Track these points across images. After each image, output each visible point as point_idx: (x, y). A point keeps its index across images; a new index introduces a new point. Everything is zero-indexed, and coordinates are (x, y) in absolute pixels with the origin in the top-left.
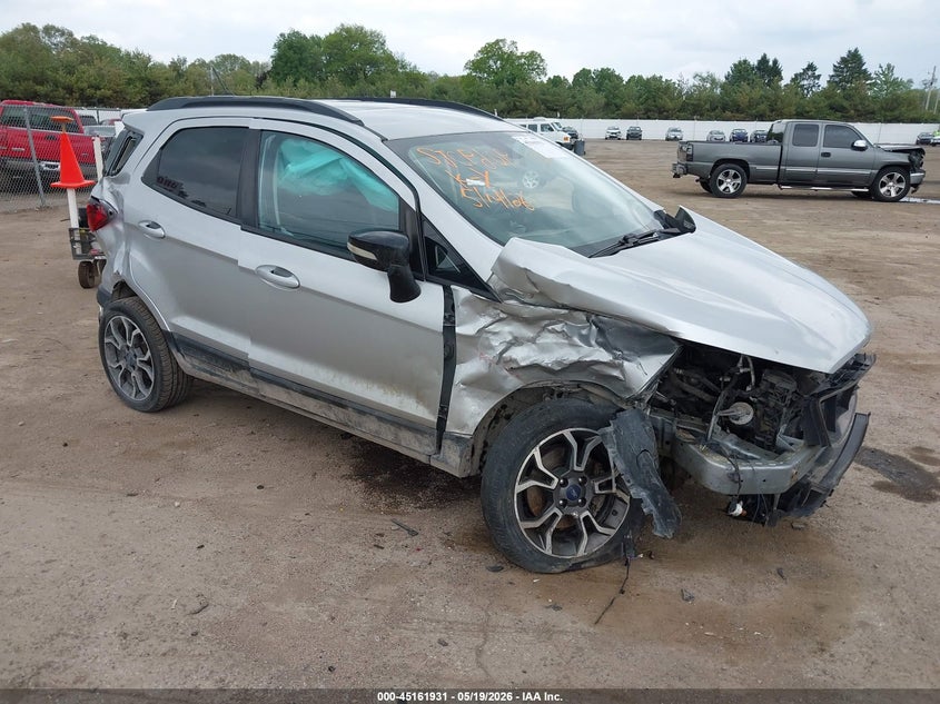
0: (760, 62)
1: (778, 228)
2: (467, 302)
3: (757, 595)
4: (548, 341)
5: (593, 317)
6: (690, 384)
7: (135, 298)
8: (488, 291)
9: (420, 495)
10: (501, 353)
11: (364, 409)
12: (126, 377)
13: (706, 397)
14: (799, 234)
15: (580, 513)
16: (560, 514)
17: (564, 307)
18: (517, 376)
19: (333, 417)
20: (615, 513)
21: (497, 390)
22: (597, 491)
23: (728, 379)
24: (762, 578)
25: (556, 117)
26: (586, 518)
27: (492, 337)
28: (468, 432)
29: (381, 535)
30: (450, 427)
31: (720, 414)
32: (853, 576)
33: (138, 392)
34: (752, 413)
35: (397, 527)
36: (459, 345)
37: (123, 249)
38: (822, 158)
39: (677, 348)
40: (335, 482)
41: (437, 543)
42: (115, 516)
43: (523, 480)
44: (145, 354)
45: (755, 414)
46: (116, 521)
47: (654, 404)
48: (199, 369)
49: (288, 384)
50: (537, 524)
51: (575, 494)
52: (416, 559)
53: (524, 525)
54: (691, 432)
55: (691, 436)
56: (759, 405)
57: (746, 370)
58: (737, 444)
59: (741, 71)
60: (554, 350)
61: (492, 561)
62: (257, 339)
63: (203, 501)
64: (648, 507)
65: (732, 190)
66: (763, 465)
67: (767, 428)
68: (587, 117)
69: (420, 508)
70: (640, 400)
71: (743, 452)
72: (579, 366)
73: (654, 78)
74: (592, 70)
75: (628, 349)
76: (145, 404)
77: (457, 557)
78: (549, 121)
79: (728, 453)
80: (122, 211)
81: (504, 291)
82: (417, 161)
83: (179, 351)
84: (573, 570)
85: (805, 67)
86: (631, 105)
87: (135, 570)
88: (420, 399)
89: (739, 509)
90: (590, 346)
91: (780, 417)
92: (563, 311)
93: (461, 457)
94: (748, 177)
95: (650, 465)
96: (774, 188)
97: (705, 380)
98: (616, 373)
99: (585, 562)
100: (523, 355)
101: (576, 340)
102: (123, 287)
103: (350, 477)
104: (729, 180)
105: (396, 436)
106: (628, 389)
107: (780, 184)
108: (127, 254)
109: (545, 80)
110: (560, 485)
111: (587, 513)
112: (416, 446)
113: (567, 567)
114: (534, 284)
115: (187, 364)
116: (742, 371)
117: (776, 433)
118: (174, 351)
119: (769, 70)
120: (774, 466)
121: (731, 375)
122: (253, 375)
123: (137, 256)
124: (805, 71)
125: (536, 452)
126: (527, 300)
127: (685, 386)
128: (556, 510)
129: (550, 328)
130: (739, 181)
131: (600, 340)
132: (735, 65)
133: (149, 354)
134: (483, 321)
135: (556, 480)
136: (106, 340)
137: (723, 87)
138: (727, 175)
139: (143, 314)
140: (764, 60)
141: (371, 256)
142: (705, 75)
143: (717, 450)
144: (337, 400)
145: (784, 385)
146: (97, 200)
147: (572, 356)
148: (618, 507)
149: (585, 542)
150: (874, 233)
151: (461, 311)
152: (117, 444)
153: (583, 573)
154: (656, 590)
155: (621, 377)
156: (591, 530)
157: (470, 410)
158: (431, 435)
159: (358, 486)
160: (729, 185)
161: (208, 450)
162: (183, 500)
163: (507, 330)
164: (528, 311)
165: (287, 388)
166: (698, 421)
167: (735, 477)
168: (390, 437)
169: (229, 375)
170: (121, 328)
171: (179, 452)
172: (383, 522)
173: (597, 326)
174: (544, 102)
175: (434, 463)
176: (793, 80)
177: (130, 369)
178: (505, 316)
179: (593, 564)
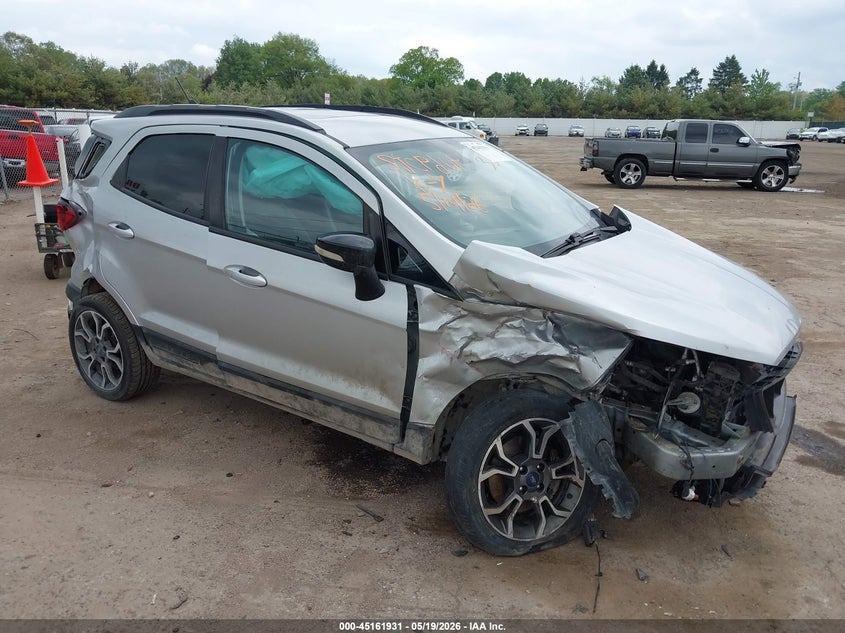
0: (649, 67)
1: (677, 215)
2: (429, 300)
3: (707, 573)
4: (506, 336)
5: (549, 314)
6: (640, 375)
7: (104, 293)
8: (450, 290)
9: (382, 479)
10: (462, 348)
11: (329, 401)
12: (95, 368)
13: (655, 387)
14: (697, 221)
15: (539, 498)
16: (521, 500)
17: (522, 305)
18: (477, 369)
19: (298, 407)
20: (570, 496)
21: (458, 383)
22: (554, 477)
23: (673, 370)
24: (709, 555)
25: (471, 116)
26: (545, 503)
27: (453, 333)
28: (431, 421)
29: (349, 522)
30: (413, 418)
31: (669, 403)
32: (791, 551)
33: (108, 382)
34: (699, 401)
35: (362, 513)
36: (422, 341)
37: (92, 247)
38: (711, 153)
39: (628, 343)
40: (299, 468)
41: (402, 529)
42: (90, 508)
43: (486, 469)
44: (114, 346)
45: (702, 403)
46: (91, 513)
47: (608, 395)
48: (168, 361)
49: (255, 376)
50: (499, 510)
51: (533, 480)
52: (385, 546)
53: (488, 512)
54: (641, 420)
55: (642, 424)
56: (704, 395)
57: (691, 362)
58: (685, 431)
59: (633, 76)
60: (512, 344)
61: (456, 546)
62: (225, 333)
63: (176, 491)
64: (609, 493)
65: (633, 182)
66: (713, 451)
67: (712, 416)
68: (499, 116)
69: (383, 492)
70: (595, 390)
71: (691, 438)
72: (537, 359)
73: (559, 81)
74: (503, 74)
75: (584, 344)
76: (115, 394)
77: (423, 542)
78: (466, 119)
79: (679, 440)
80: (91, 212)
81: (464, 290)
82: (379, 168)
83: (147, 344)
84: (533, 552)
85: (689, 71)
86: (538, 105)
87: (113, 564)
88: (384, 390)
89: (692, 494)
90: (547, 341)
91: (725, 405)
92: (521, 309)
93: (424, 446)
94: (647, 169)
95: (609, 453)
96: (670, 180)
97: (654, 372)
98: (572, 366)
99: (544, 544)
100: (481, 349)
101: (534, 336)
102: (92, 284)
103: (313, 463)
104: (630, 173)
105: (361, 425)
106: (583, 381)
107: (675, 176)
108: (97, 253)
109: (462, 83)
110: (520, 472)
111: (545, 498)
112: (380, 435)
113: (527, 550)
114: (495, 284)
115: (154, 355)
116: (688, 362)
117: (721, 420)
118: (143, 344)
119: (657, 75)
120: (722, 453)
121: (677, 367)
122: (221, 368)
123: (108, 256)
124: (689, 75)
125: (498, 442)
126: (487, 298)
127: (635, 377)
128: (517, 497)
129: (508, 324)
130: (639, 173)
131: (556, 335)
132: (628, 70)
133: (118, 346)
134: (446, 318)
135: (517, 468)
136: (76, 334)
137: (618, 89)
138: (628, 168)
139: (111, 308)
140: (653, 66)
141: (339, 258)
142: (601, 78)
143: (669, 438)
144: (303, 392)
145: (730, 377)
146: (67, 201)
147: (530, 350)
148: (572, 490)
149: (543, 525)
150: (761, 220)
151: (423, 309)
152: (89, 433)
153: (542, 554)
154: (612, 570)
155: (577, 370)
156: (549, 513)
157: (432, 402)
158: (395, 425)
159: (322, 472)
160: (631, 177)
161: (177, 437)
162: (155, 489)
163: (468, 326)
164: (488, 309)
165: (255, 380)
166: (647, 410)
167: (687, 463)
168: (355, 427)
169: (197, 367)
170: (90, 322)
171: (150, 441)
172: (349, 508)
173: (553, 323)
174: (461, 102)
175: (397, 451)
176: (679, 83)
177: (100, 360)
178: (466, 313)
179: (551, 545)
